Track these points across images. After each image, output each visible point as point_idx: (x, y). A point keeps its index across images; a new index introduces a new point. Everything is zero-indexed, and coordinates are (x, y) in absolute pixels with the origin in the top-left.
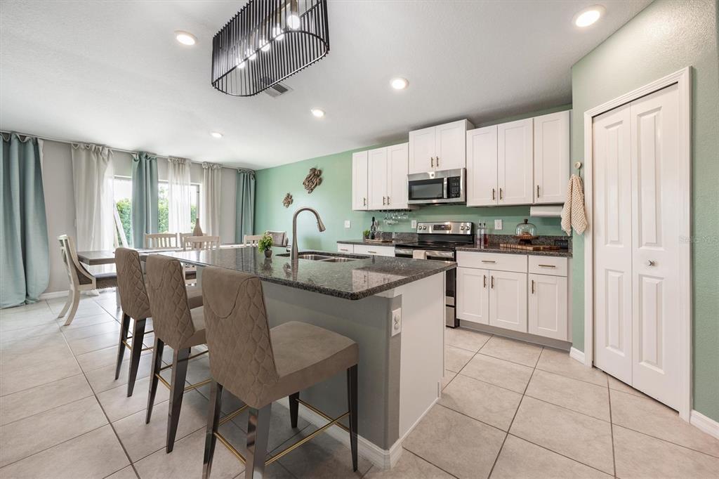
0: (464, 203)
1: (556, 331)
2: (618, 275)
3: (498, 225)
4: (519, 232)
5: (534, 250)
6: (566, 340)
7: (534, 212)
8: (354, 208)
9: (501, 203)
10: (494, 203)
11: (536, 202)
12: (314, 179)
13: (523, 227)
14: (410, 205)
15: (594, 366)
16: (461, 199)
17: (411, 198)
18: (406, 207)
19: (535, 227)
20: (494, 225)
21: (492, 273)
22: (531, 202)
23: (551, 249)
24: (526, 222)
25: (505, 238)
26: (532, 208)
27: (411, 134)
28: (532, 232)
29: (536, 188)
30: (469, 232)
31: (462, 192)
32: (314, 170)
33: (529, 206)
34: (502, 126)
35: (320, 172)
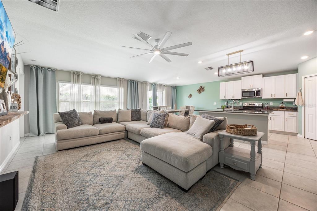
0: (262, 98)
1: (294, 130)
2: (311, 115)
3: (271, 104)
4: (280, 106)
5: (286, 110)
6: (296, 132)
7: (284, 100)
8: (220, 99)
9: (274, 98)
10: (272, 98)
11: (286, 98)
12: (201, 89)
13: (281, 104)
14: (241, 98)
15: (305, 138)
16: (261, 97)
17: (242, 96)
18: (241, 99)
19: (285, 104)
20: (270, 104)
21: (273, 116)
22: (284, 98)
23: (291, 110)
24: (282, 103)
25: (274, 107)
26: (284, 99)
27: (242, 77)
28: (284, 106)
29: (286, 94)
30: (262, 106)
31: (261, 95)
32: (201, 87)
33: (283, 99)
34: (275, 77)
35: (204, 87)
